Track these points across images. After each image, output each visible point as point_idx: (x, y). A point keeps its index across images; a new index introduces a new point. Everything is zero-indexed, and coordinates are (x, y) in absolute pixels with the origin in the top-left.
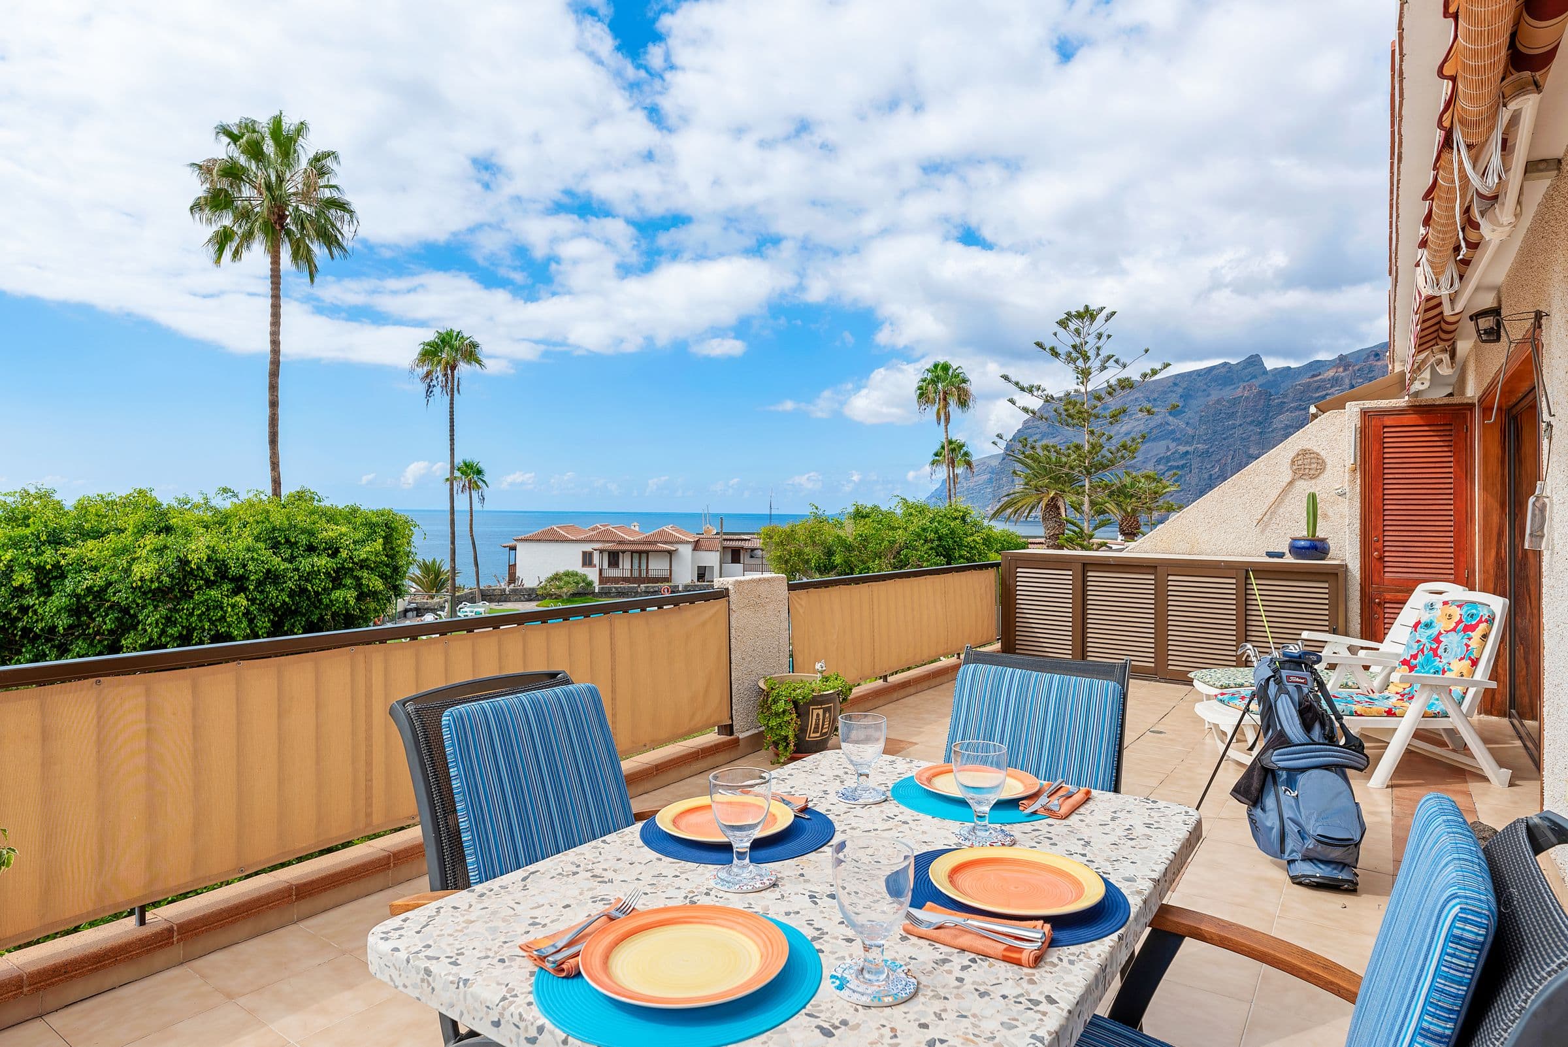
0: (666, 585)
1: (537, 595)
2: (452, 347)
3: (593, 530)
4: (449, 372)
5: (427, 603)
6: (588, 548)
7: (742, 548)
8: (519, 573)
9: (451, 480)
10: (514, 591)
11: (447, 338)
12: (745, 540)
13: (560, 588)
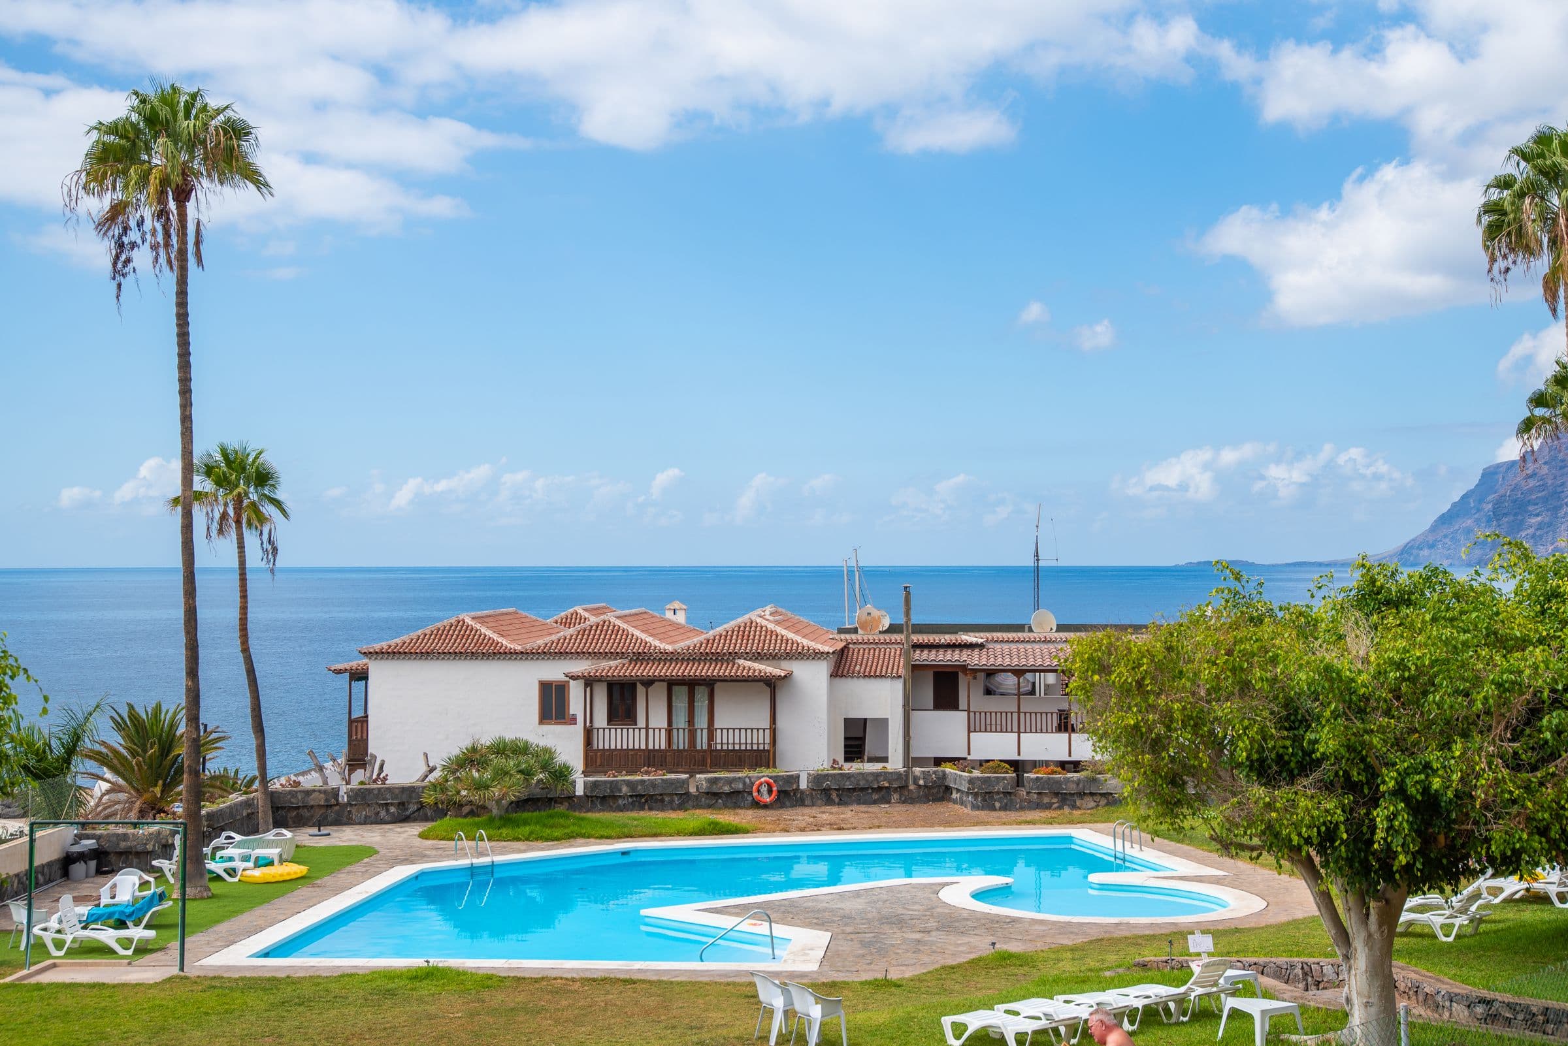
0: (761, 776)
1: (422, 806)
2: (174, 137)
3: (567, 622)
4: (172, 205)
5: (125, 837)
6: (555, 671)
7: (964, 668)
8: (374, 747)
9: (186, 502)
10: (361, 796)
11: (164, 112)
12: (971, 646)
13: (481, 786)
